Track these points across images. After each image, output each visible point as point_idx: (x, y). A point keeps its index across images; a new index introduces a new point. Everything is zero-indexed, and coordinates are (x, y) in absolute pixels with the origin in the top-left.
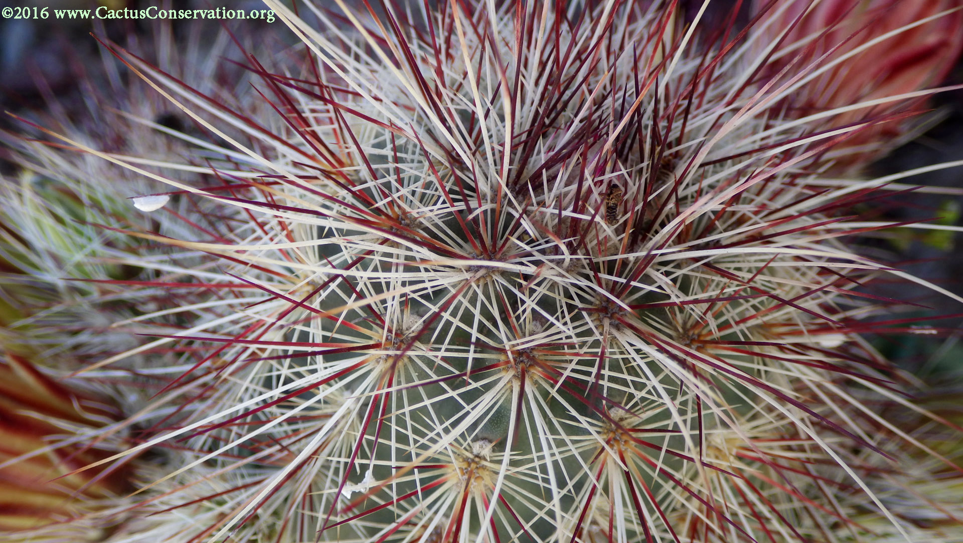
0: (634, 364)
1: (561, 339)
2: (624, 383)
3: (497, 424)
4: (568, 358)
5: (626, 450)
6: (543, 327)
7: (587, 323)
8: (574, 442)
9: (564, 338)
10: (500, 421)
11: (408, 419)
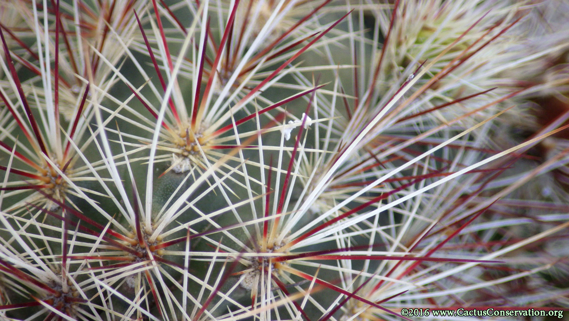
0: (38, 250)
1: (106, 272)
2: (47, 232)
3: (167, 188)
4: (99, 254)
5: (45, 168)
6: (126, 282)
7: (82, 287)
8: (91, 175)
9: (103, 272)
10: (164, 191)
11: (250, 191)
